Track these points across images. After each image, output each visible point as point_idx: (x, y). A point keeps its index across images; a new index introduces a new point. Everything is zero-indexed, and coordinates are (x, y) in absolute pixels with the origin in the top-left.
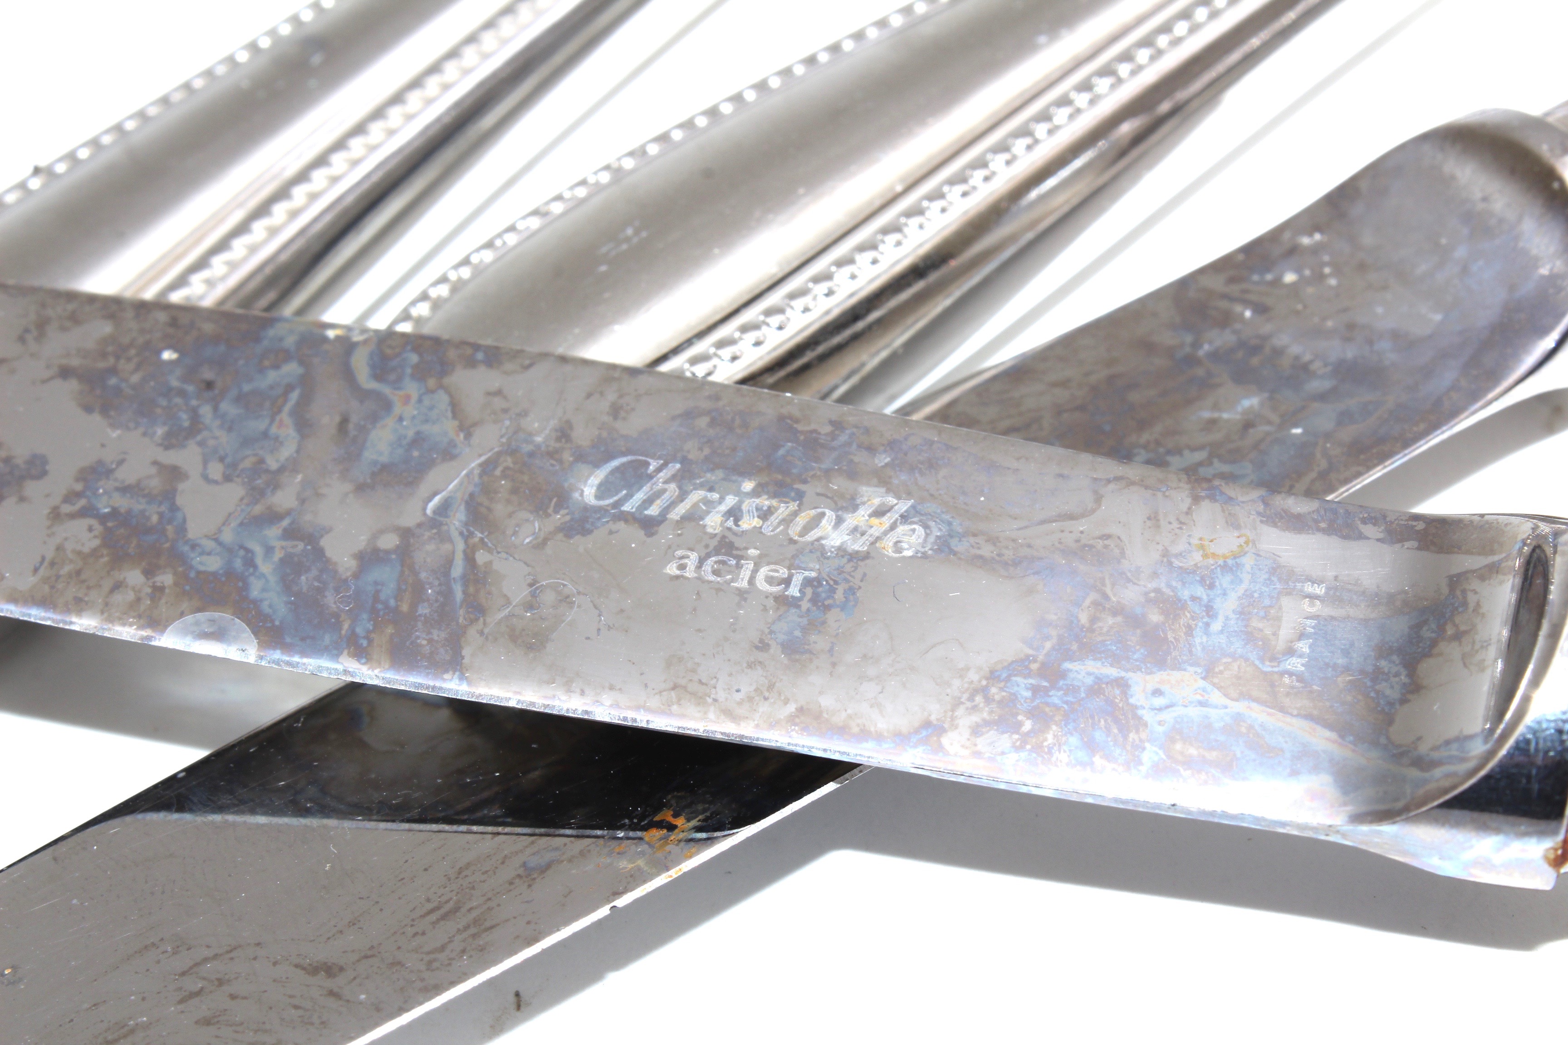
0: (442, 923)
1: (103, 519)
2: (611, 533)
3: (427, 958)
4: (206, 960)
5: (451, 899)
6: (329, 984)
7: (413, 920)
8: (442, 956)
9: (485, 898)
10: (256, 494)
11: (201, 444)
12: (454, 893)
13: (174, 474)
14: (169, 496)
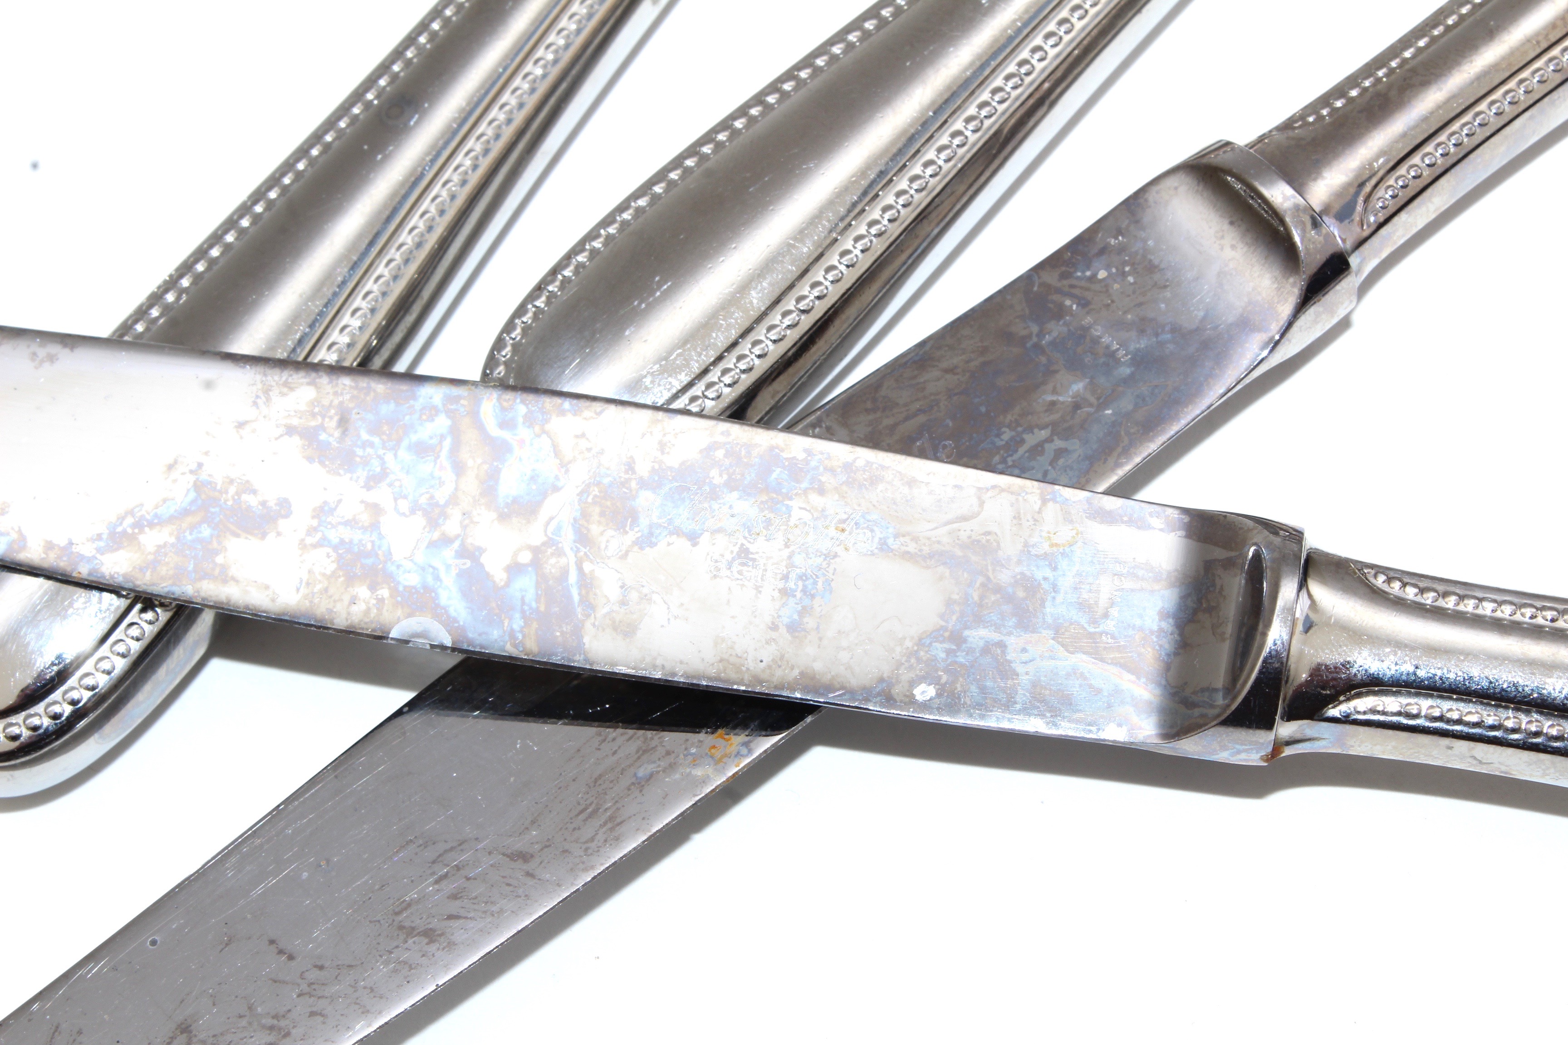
0: (590, 820)
1: (335, 548)
2: (669, 544)
3: (584, 847)
4: (446, 851)
5: (593, 802)
6: (525, 867)
7: (571, 819)
8: (593, 845)
9: (614, 801)
10: (433, 523)
11: (390, 485)
12: (594, 798)
13: (376, 509)
14: (374, 526)
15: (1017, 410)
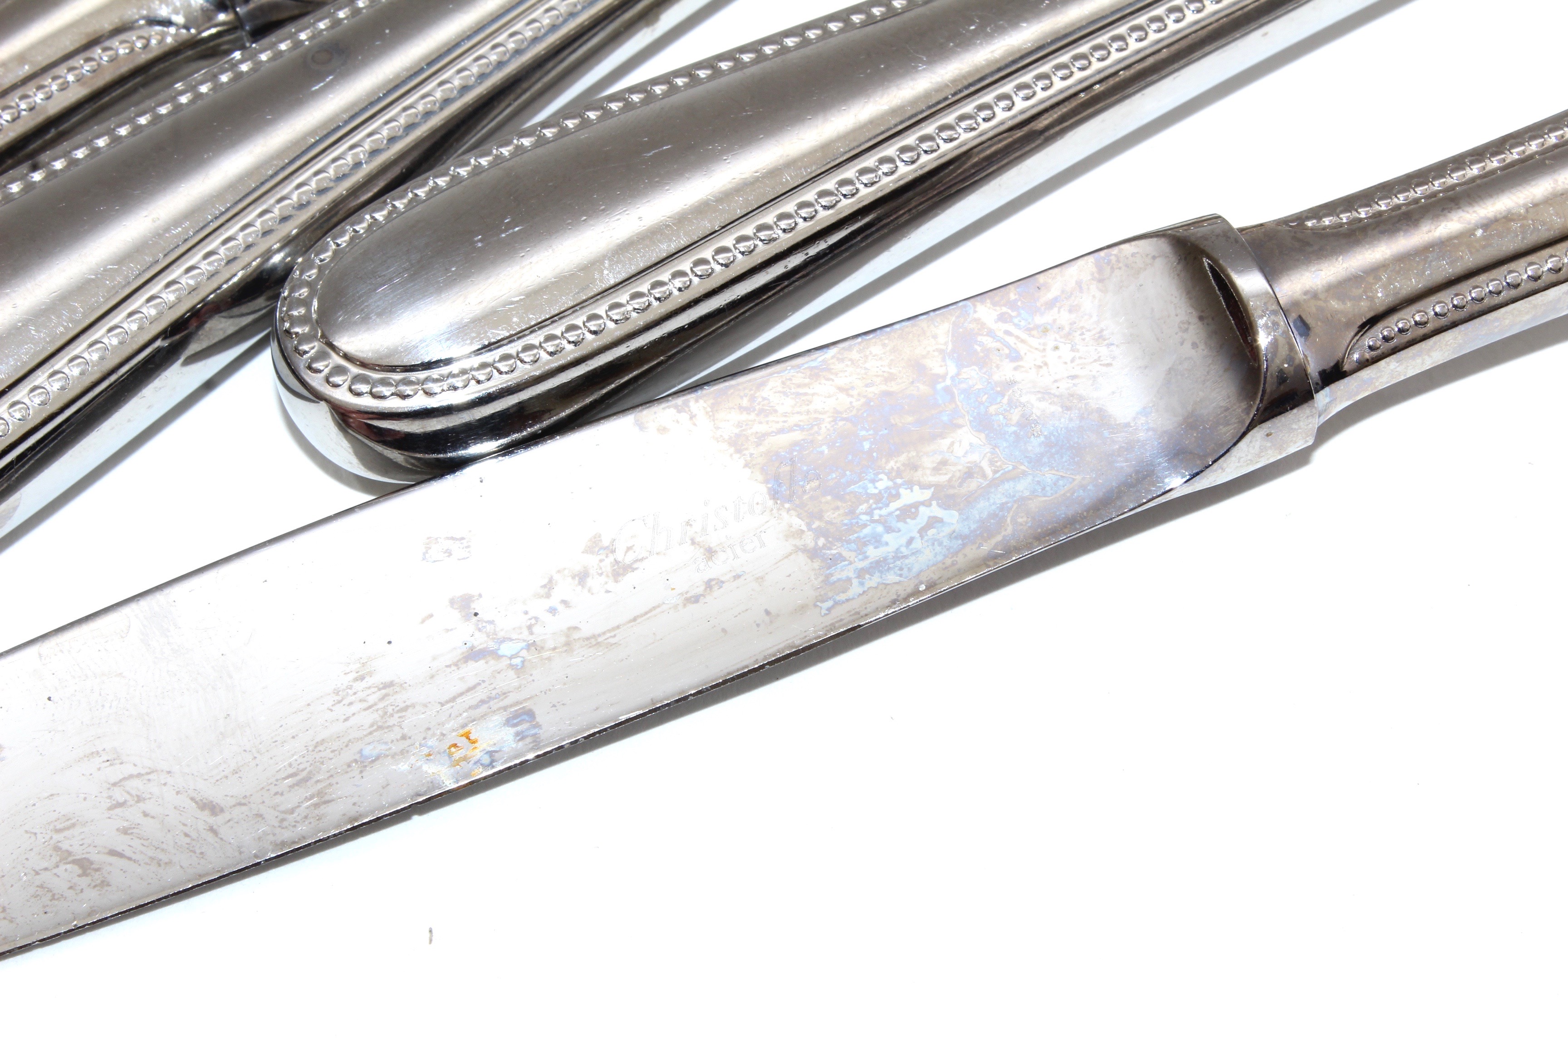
0: (296, 788)
3: (282, 816)
4: (131, 776)
5: (306, 768)
6: (212, 820)
7: (277, 780)
8: (291, 818)
9: (329, 774)
12: (309, 763)
15: (903, 458)
